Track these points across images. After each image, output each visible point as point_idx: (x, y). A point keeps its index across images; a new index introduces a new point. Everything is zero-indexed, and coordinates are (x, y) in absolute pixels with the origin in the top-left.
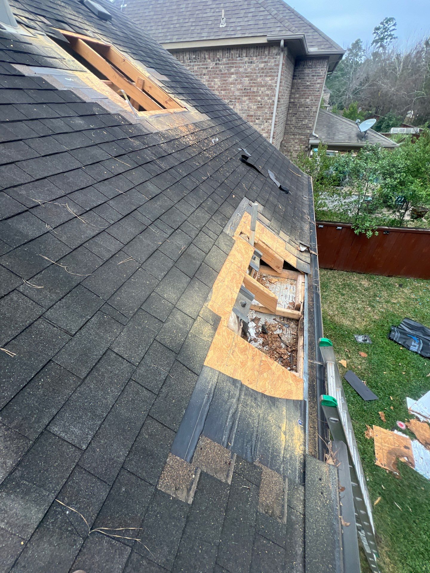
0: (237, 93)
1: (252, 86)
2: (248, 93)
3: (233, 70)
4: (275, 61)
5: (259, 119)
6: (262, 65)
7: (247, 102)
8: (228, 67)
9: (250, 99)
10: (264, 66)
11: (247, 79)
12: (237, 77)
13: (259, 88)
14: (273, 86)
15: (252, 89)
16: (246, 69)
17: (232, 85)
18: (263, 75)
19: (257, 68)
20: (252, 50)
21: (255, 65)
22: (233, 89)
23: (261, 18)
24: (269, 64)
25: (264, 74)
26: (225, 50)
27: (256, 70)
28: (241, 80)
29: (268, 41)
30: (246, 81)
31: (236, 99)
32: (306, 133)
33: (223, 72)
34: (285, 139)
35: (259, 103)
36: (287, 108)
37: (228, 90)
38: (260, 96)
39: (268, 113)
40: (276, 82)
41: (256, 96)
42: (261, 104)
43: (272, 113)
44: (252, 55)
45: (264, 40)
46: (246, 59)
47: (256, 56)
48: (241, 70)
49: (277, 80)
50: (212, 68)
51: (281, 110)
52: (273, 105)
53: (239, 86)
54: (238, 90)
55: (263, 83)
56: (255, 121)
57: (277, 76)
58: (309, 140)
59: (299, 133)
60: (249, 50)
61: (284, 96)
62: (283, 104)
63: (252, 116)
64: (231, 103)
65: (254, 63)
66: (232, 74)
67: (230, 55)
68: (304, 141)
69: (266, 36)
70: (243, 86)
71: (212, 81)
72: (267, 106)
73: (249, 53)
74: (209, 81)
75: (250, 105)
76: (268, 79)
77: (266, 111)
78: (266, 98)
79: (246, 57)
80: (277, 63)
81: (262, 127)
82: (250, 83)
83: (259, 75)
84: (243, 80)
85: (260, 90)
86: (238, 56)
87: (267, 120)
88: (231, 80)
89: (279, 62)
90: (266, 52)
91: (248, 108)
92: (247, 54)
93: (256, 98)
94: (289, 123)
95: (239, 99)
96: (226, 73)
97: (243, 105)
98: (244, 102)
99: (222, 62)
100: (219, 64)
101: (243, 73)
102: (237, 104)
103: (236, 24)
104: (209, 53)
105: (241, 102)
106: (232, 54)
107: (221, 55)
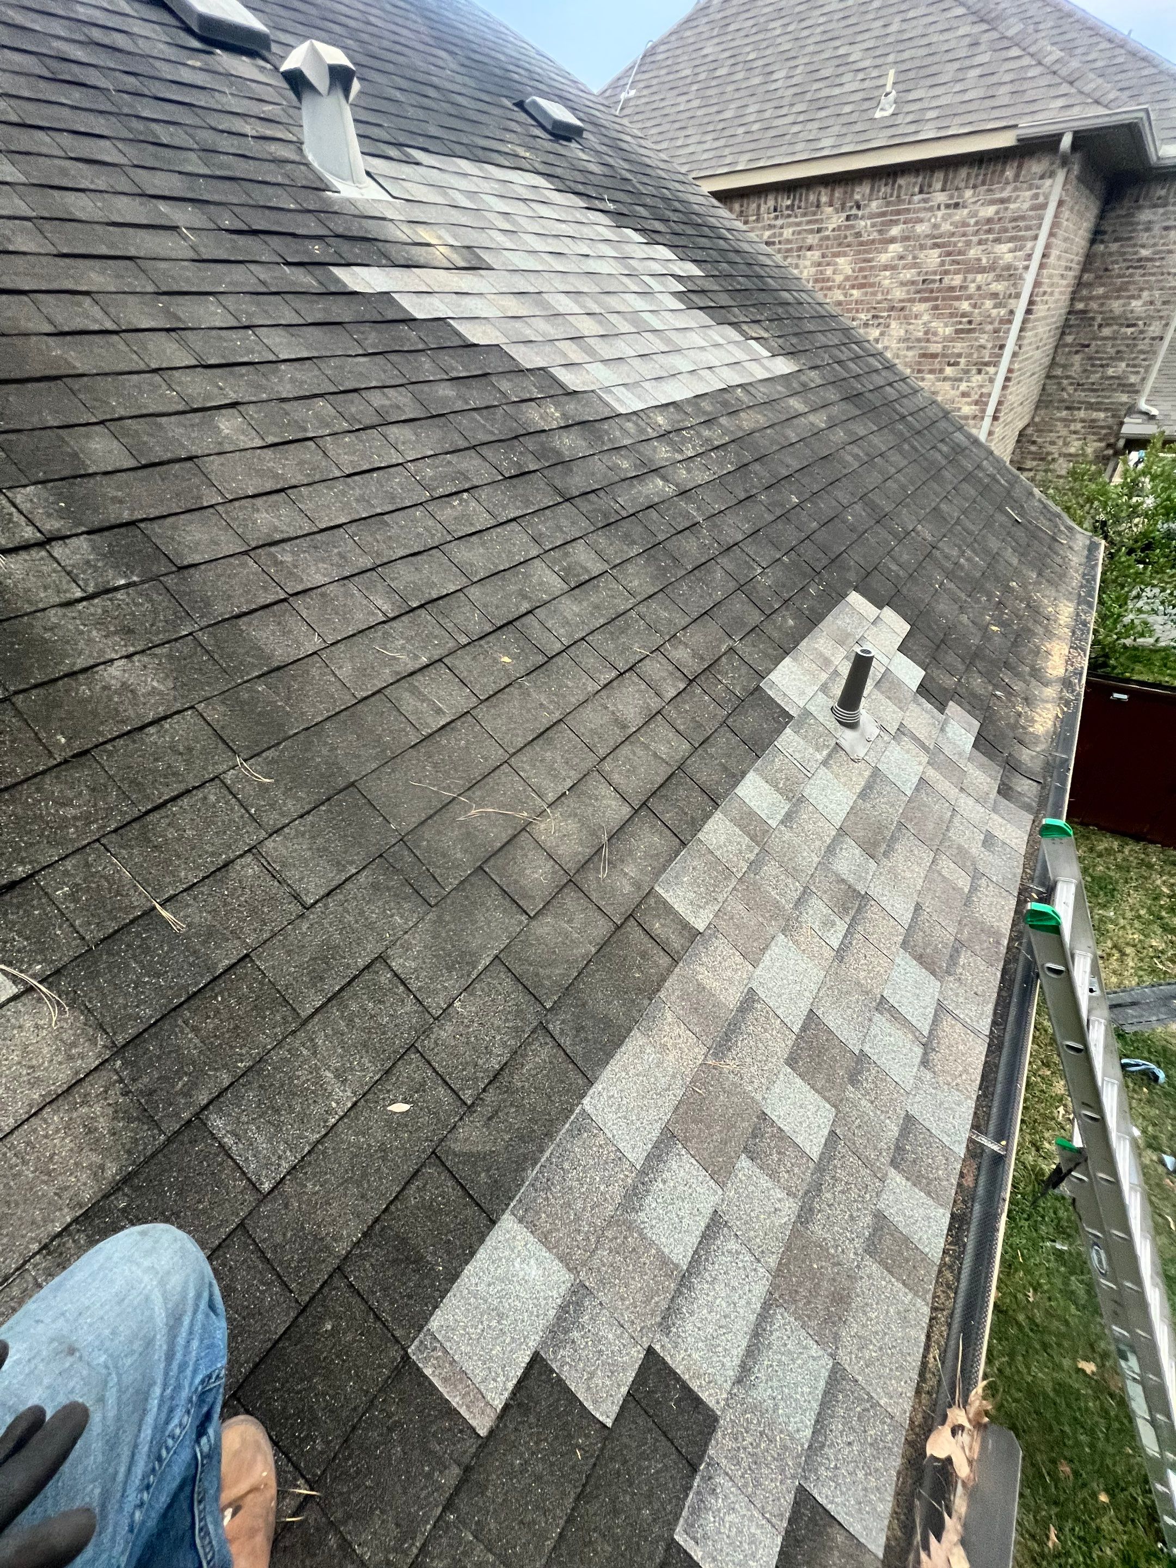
0: (899, 293)
1: (946, 272)
2: (932, 291)
3: (895, 231)
4: (1036, 196)
5: (956, 364)
6: (990, 211)
7: (926, 317)
8: (883, 224)
9: (936, 308)
10: (997, 213)
11: (936, 252)
12: (906, 248)
13: (970, 277)
14: (1016, 269)
15: (947, 279)
16: (936, 226)
17: (888, 273)
18: (987, 240)
19: (972, 221)
20: (963, 172)
21: (966, 211)
22: (886, 282)
23: (1007, 78)
24: (1012, 206)
25: (991, 237)
26: (880, 179)
27: (968, 225)
28: (915, 258)
29: (1019, 140)
30: (932, 258)
31: (892, 308)
32: (1112, 403)
33: (865, 238)
34: (1037, 419)
35: (965, 320)
36: (1057, 328)
37: (872, 285)
38: (969, 298)
39: (989, 345)
40: (1029, 257)
41: (958, 298)
42: (970, 322)
43: (1002, 347)
44: (962, 185)
45: (1006, 140)
46: (940, 197)
47: (974, 187)
48: (921, 229)
49: (1033, 249)
50: (834, 230)
51: (1036, 335)
52: (1010, 322)
53: (908, 275)
54: (902, 284)
55: (984, 261)
56: (941, 371)
57: (1036, 238)
58: (1122, 423)
59: (1088, 403)
60: (956, 171)
61: (1052, 294)
62: (1045, 318)
63: (934, 356)
64: (876, 322)
65: (966, 207)
66: (893, 240)
67: (893, 189)
68: (1102, 427)
69: (1015, 126)
70: (919, 274)
71: (828, 264)
72: (989, 328)
73: (954, 178)
74: (819, 264)
75: (933, 324)
76: (1004, 248)
77: (982, 341)
78: (989, 304)
79: (943, 190)
80: (1041, 199)
81: (963, 386)
82: (942, 263)
83: (975, 239)
84: (922, 256)
85: (974, 281)
86: (917, 190)
87: (981, 367)
88: (884, 258)
89: (1047, 197)
90: (1009, 173)
91: (926, 333)
92: (945, 182)
93: (956, 303)
94: (1058, 372)
95: (902, 309)
96: (873, 241)
97: (911, 327)
98: (916, 318)
99: (867, 211)
100: (856, 217)
101: (927, 236)
102: (894, 324)
103: (925, 104)
104: (833, 190)
105: (905, 318)
106: (900, 187)
107: (868, 191)
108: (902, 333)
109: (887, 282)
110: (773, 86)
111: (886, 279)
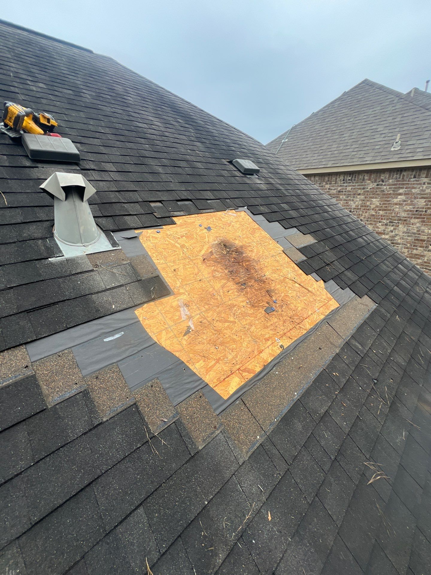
0: (403, 214)
1: (429, 208)
2: (421, 215)
3: (401, 191)
7: (418, 225)
8: (395, 188)
9: (423, 222)
11: (424, 200)
12: (407, 198)
15: (429, 211)
16: (423, 191)
17: (397, 206)
26: (394, 172)
28: (411, 201)
30: (421, 202)
31: (400, 220)
33: (386, 192)
37: (390, 210)
46: (426, 180)
48: (415, 191)
50: (371, 189)
53: (408, 208)
54: (405, 211)
56: (427, 246)
63: (423, 240)
64: (392, 224)
66: (400, 194)
67: (400, 176)
70: (414, 208)
71: (368, 201)
74: (363, 200)
75: (422, 228)
79: (426, 177)
82: (427, 205)
84: (415, 201)
86: (412, 177)
88: (395, 200)
91: (418, 231)
92: (428, 175)
95: (405, 220)
96: (390, 194)
97: (410, 228)
98: (413, 224)
99: (387, 183)
100: (382, 185)
101: (418, 194)
102: (400, 226)
103: (416, 146)
104: (371, 175)
105: (406, 224)
106: (404, 176)
107: (388, 176)
108: (405, 230)
109: (397, 210)
110: (344, 139)
111: (397, 208)
